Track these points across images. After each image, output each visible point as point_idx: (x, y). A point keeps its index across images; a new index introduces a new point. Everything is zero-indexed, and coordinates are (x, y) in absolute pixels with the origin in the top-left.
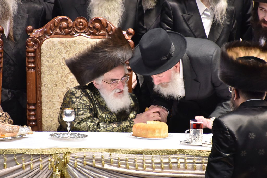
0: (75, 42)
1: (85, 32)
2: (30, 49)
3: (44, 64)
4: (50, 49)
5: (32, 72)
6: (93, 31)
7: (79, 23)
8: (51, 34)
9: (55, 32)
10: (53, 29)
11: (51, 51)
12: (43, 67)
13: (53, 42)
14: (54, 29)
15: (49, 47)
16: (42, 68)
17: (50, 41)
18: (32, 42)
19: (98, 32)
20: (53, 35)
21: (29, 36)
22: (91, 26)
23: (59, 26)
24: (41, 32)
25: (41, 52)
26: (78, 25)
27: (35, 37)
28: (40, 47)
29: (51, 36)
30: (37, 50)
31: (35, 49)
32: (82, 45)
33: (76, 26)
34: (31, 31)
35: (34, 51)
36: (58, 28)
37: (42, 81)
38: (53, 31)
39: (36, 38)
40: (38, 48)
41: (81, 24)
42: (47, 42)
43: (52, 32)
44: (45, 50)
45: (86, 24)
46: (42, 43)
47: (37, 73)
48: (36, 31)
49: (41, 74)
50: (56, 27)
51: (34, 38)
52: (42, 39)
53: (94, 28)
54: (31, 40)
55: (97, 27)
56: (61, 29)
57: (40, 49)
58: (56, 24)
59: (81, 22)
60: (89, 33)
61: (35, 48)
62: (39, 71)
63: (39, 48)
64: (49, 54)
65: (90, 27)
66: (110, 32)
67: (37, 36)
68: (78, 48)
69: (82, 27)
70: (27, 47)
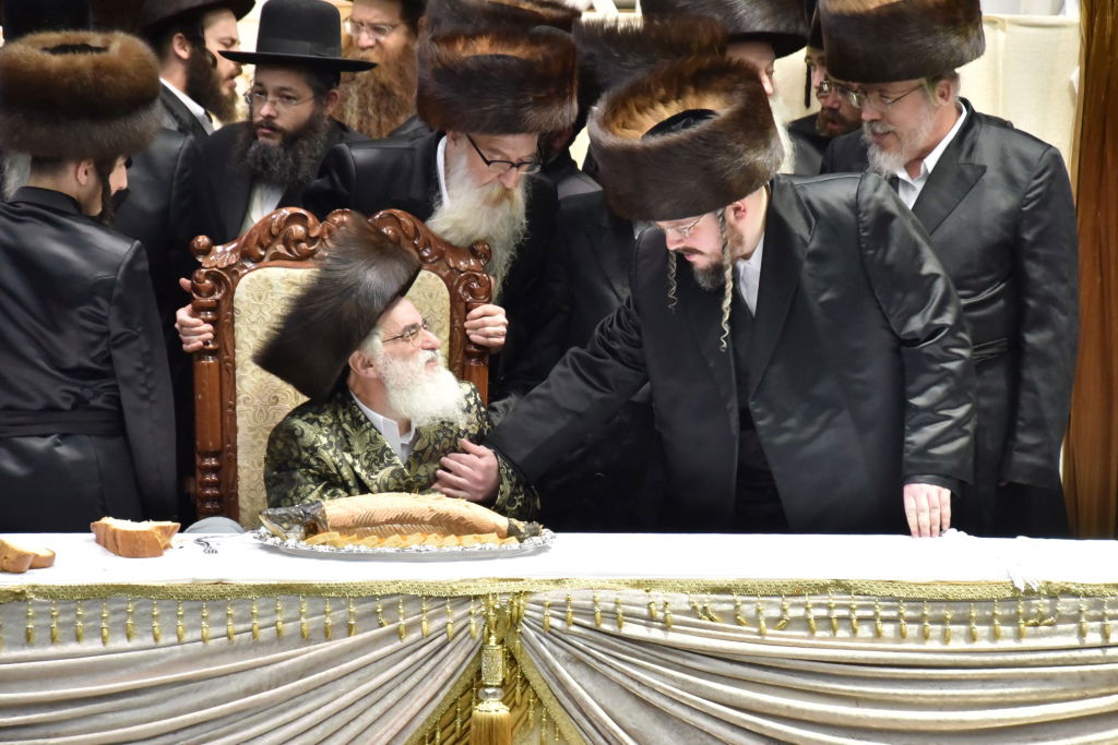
2: (203, 300)
3: (242, 341)
4: (260, 298)
5: (209, 365)
8: (262, 258)
9: (272, 251)
10: (265, 244)
11: (260, 303)
12: (240, 348)
13: (267, 280)
14: (269, 245)
15: (256, 295)
16: (237, 351)
17: (259, 277)
18: (207, 282)
20: (266, 259)
21: (199, 265)
23: (282, 236)
24: (232, 251)
25: (232, 309)
27: (216, 267)
28: (230, 293)
29: (261, 264)
30: (223, 304)
31: (218, 301)
34: (207, 252)
35: (214, 305)
36: (280, 240)
37: (238, 388)
38: (265, 248)
39: (221, 269)
40: (224, 296)
42: (252, 280)
43: (263, 253)
44: (246, 304)
46: (235, 284)
47: (223, 366)
48: (219, 249)
49: (234, 368)
50: (274, 237)
51: (215, 269)
52: (236, 273)
54: (208, 275)
56: (286, 243)
57: (232, 300)
58: (274, 231)
61: (218, 296)
62: (228, 361)
63: (229, 296)
64: (255, 313)
66: (423, 250)
67: (225, 264)
70: (195, 295)
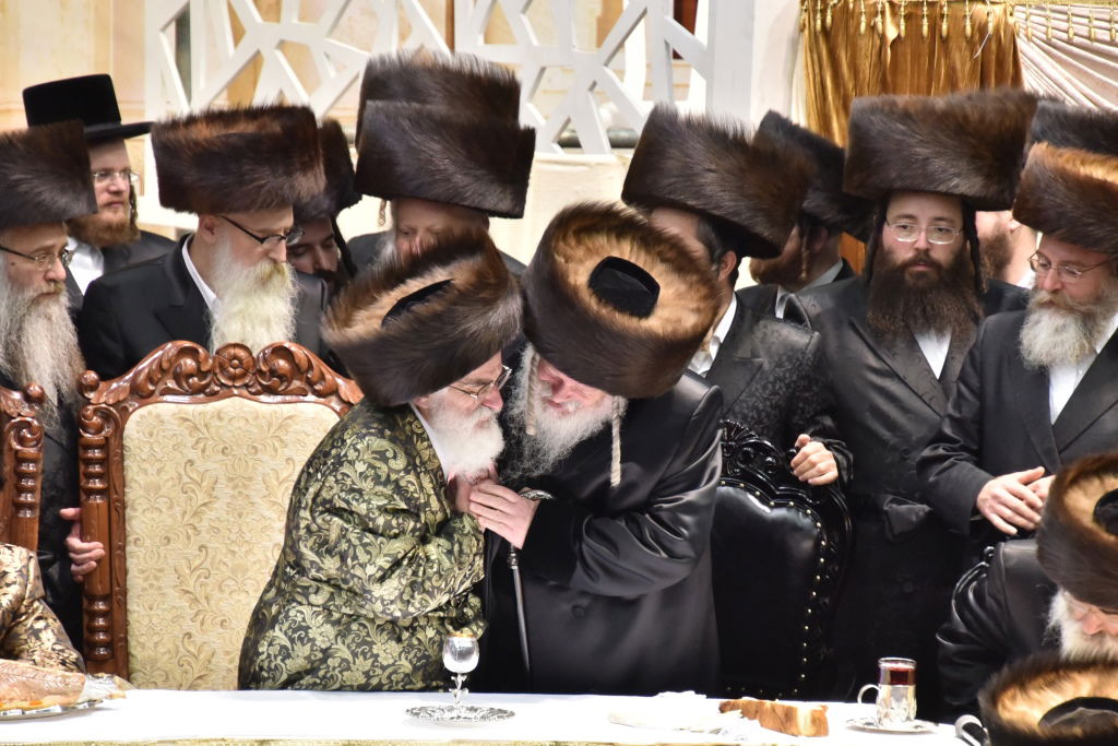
0: (222, 415)
1: (247, 386)
5: (98, 505)
6: (270, 380)
7: (231, 360)
9: (162, 387)
10: (156, 379)
11: (152, 441)
13: (158, 416)
14: (159, 380)
17: (150, 413)
19: (285, 384)
21: (88, 401)
22: (264, 369)
23: (172, 369)
26: (227, 365)
27: (105, 402)
30: (112, 441)
31: (107, 438)
32: (242, 423)
33: (222, 368)
34: (95, 387)
35: (104, 443)
36: (171, 375)
37: (128, 528)
38: (156, 383)
39: (109, 405)
41: (236, 362)
42: (142, 416)
43: (153, 388)
44: (137, 441)
45: (251, 363)
46: (125, 420)
47: (112, 506)
50: (164, 372)
51: (104, 405)
53: (273, 373)
55: (281, 372)
56: (178, 377)
58: (165, 365)
59: (235, 357)
60: (259, 388)
63: (118, 434)
65: (260, 372)
66: (316, 383)
67: (113, 401)
68: (230, 431)
69: (238, 371)
